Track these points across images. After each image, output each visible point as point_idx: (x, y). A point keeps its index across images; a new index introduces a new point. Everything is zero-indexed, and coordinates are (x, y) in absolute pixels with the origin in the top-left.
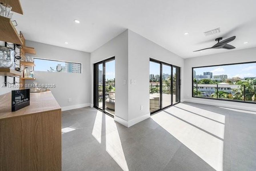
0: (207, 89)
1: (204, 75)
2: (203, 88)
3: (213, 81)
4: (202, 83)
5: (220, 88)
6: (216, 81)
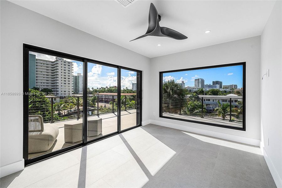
0: (214, 101)
1: (213, 84)
2: (209, 100)
3: (221, 92)
4: (209, 95)
5: (227, 100)
6: (225, 92)
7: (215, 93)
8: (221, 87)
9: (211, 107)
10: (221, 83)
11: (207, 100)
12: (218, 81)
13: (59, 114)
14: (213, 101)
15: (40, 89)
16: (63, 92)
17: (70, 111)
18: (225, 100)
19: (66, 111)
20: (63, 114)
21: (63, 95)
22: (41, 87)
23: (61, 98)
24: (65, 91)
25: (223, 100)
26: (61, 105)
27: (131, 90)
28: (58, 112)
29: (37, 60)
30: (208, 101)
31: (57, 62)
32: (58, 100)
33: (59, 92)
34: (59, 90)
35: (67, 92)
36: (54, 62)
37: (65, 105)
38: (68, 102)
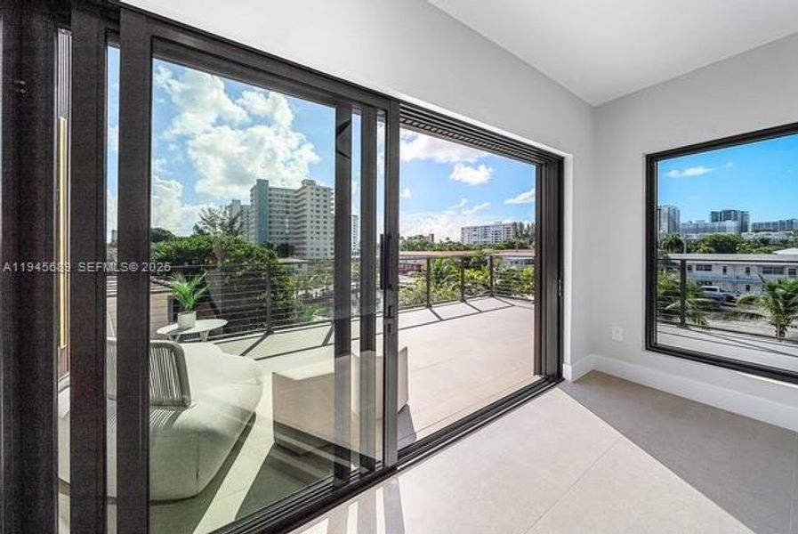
0: (728, 273)
1: (714, 220)
2: (708, 268)
3: (749, 242)
4: (704, 252)
5: (783, 267)
6: (765, 242)
7: (724, 246)
8: (743, 228)
9: (715, 290)
10: (744, 215)
11: (699, 268)
12: (730, 211)
13: (307, 295)
14: (725, 270)
15: (275, 246)
16: (315, 251)
17: (327, 289)
18: (775, 268)
19: (318, 290)
20: (314, 296)
21: (315, 257)
22: (276, 241)
23: (311, 263)
24: (318, 250)
25: (764, 267)
26: (310, 278)
27: (459, 244)
28: (304, 292)
29: (270, 189)
30: (704, 272)
31: (305, 190)
32: (305, 267)
33: (308, 251)
34: (308, 246)
35: (321, 251)
36: (299, 190)
37: (316, 278)
38: (322, 272)
